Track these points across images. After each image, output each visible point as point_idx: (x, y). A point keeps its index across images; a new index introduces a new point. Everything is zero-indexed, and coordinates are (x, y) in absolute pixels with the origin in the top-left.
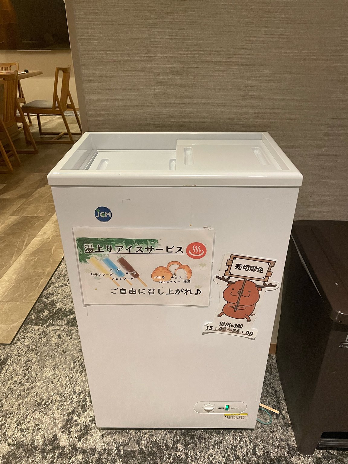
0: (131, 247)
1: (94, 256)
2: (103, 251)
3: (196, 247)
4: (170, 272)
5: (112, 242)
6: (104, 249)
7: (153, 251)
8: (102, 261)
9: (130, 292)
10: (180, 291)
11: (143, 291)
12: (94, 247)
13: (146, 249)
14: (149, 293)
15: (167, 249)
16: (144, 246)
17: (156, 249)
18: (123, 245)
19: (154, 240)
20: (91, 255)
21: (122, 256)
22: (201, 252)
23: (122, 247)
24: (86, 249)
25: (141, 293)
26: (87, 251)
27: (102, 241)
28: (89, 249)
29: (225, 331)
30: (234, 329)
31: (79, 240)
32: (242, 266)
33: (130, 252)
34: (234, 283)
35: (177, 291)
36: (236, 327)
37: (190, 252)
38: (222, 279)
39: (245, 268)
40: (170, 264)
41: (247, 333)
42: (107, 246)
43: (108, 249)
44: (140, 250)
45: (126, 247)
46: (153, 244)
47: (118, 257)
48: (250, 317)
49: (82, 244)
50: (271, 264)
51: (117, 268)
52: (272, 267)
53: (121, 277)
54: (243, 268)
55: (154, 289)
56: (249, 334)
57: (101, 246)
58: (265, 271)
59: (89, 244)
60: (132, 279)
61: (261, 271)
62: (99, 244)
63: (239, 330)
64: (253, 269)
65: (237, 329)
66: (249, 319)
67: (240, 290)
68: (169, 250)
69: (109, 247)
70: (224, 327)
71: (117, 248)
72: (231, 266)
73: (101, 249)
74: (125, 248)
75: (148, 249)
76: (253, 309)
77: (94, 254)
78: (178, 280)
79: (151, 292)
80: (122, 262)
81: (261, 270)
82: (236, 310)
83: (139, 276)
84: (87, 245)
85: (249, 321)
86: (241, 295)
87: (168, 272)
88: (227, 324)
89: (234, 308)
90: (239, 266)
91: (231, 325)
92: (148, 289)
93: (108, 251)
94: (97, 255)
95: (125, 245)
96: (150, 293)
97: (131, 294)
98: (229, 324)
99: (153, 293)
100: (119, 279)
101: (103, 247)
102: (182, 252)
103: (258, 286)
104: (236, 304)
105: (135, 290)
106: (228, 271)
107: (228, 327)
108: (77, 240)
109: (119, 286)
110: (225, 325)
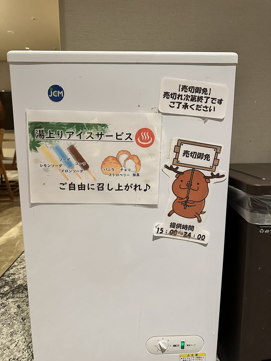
0: (82, 132)
1: (44, 143)
2: (54, 137)
3: (144, 134)
4: (119, 163)
5: (63, 127)
6: (54, 134)
7: (103, 137)
8: (52, 149)
9: (79, 187)
10: (130, 187)
11: (92, 187)
12: (45, 132)
13: (96, 135)
14: (98, 188)
15: (117, 135)
16: (94, 132)
17: (106, 136)
18: (74, 130)
19: (105, 125)
20: (41, 142)
21: (73, 143)
22: (150, 140)
23: (73, 133)
24: (37, 134)
25: (90, 189)
26: (38, 137)
27: (53, 125)
28: (40, 135)
29: (176, 234)
30: (185, 232)
31: (32, 125)
32: (190, 153)
33: (80, 139)
34: (183, 173)
35: (126, 186)
36: (187, 229)
37: (138, 139)
38: (171, 168)
39: (192, 155)
40: (119, 154)
41: (199, 238)
42: (58, 131)
43: (58, 135)
44: (90, 136)
45: (77, 132)
46: (103, 130)
47: (68, 144)
48: (201, 215)
49: (33, 130)
50: (217, 149)
51: (67, 157)
52: (218, 153)
53: (71, 169)
54: (190, 155)
55: (103, 184)
56: (201, 239)
57: (52, 132)
58: (212, 158)
59: (40, 129)
60: (82, 171)
61: (208, 159)
62: (50, 129)
63: (190, 233)
64: (200, 156)
65: (189, 232)
66: (199, 219)
67: (189, 182)
68: (118, 137)
69: (60, 132)
70: (175, 229)
71: (68, 134)
72: (179, 153)
73: (52, 135)
74: (76, 134)
75: (98, 135)
76: (203, 206)
77: (45, 141)
78: (127, 173)
79: (101, 187)
80: (73, 150)
81: (207, 157)
82: (186, 207)
83: (89, 167)
84: (38, 130)
85: (200, 221)
86: (190, 188)
87: (117, 164)
88: (178, 226)
89: (184, 204)
90: (186, 153)
91: (182, 226)
92: (98, 184)
93: (59, 137)
94: (47, 141)
95: (76, 131)
96: (100, 189)
97: (80, 190)
98: (179, 226)
99: (102, 189)
100: (69, 171)
101: (54, 133)
102: (132, 140)
103: (206, 177)
104: (186, 199)
105: (85, 185)
106: (176, 158)
107: (179, 230)
108: (29, 125)
109: (68, 180)
110: (176, 226)
